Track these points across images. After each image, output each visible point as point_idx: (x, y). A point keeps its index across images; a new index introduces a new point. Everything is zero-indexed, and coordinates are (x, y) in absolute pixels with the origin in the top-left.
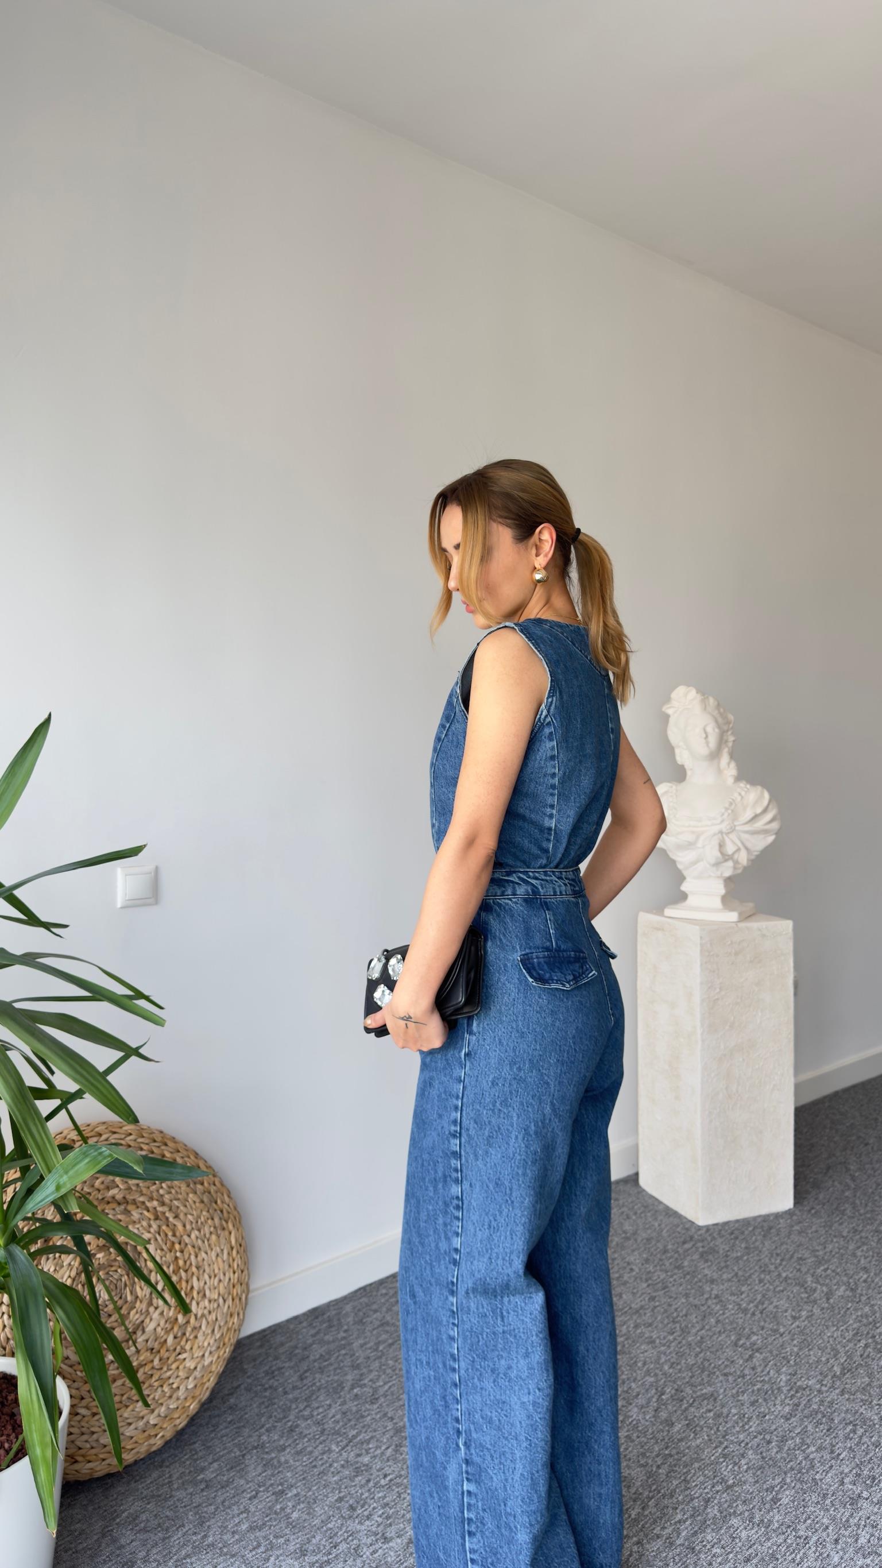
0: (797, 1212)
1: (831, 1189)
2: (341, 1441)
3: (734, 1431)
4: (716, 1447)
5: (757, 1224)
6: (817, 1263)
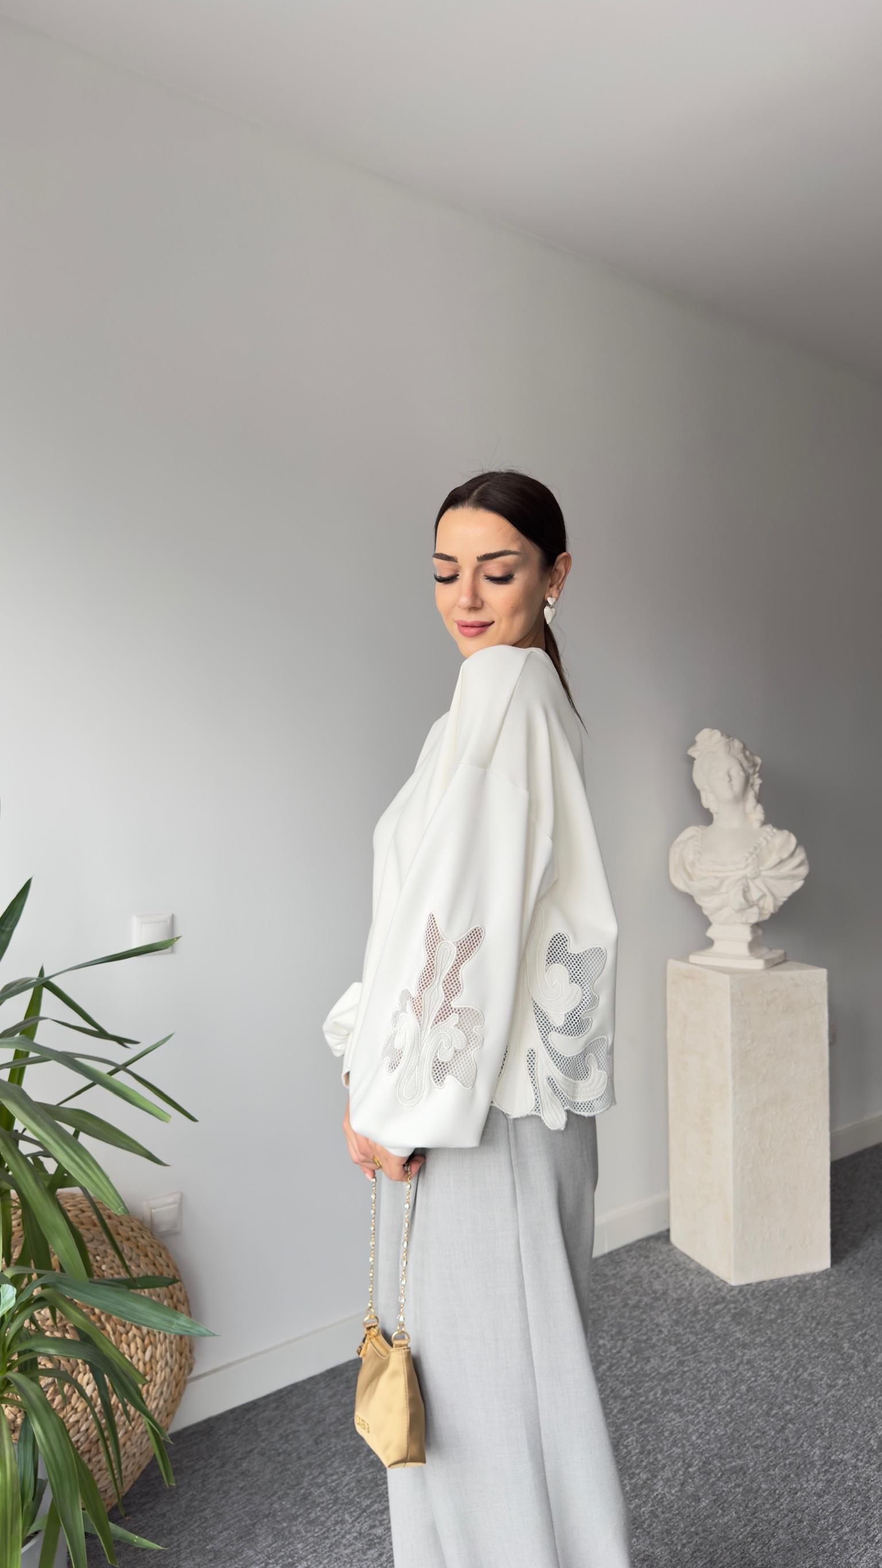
0: (834, 1272)
1: (870, 1249)
2: (355, 1511)
3: (764, 1508)
4: (745, 1525)
5: (792, 1285)
6: (855, 1328)
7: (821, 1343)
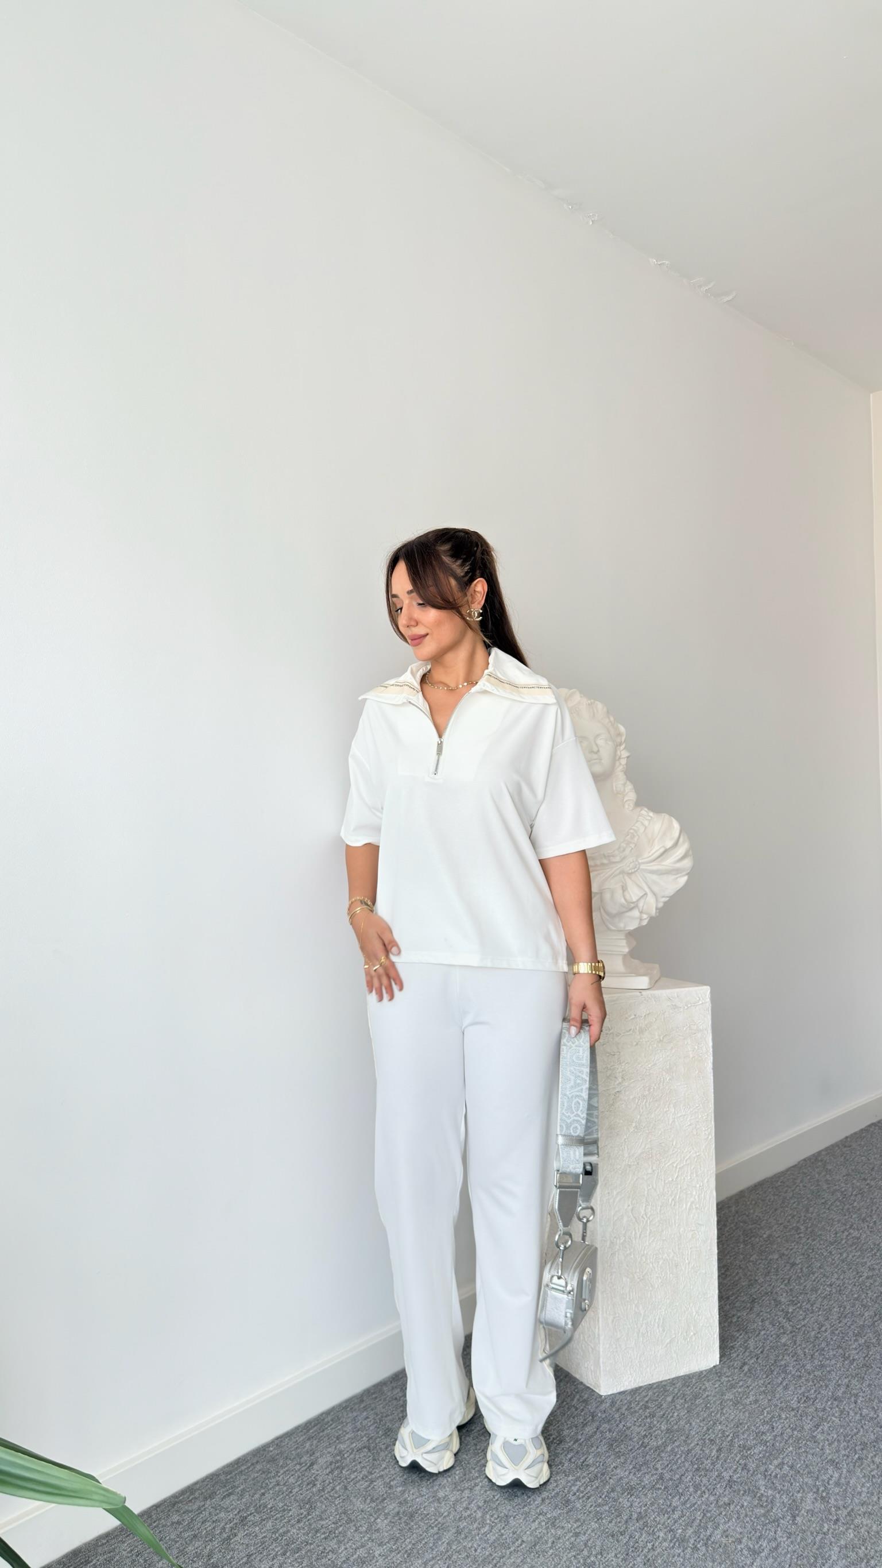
0: (725, 1370)
5: (676, 1391)
6: (767, 1454)
7: (729, 1481)
